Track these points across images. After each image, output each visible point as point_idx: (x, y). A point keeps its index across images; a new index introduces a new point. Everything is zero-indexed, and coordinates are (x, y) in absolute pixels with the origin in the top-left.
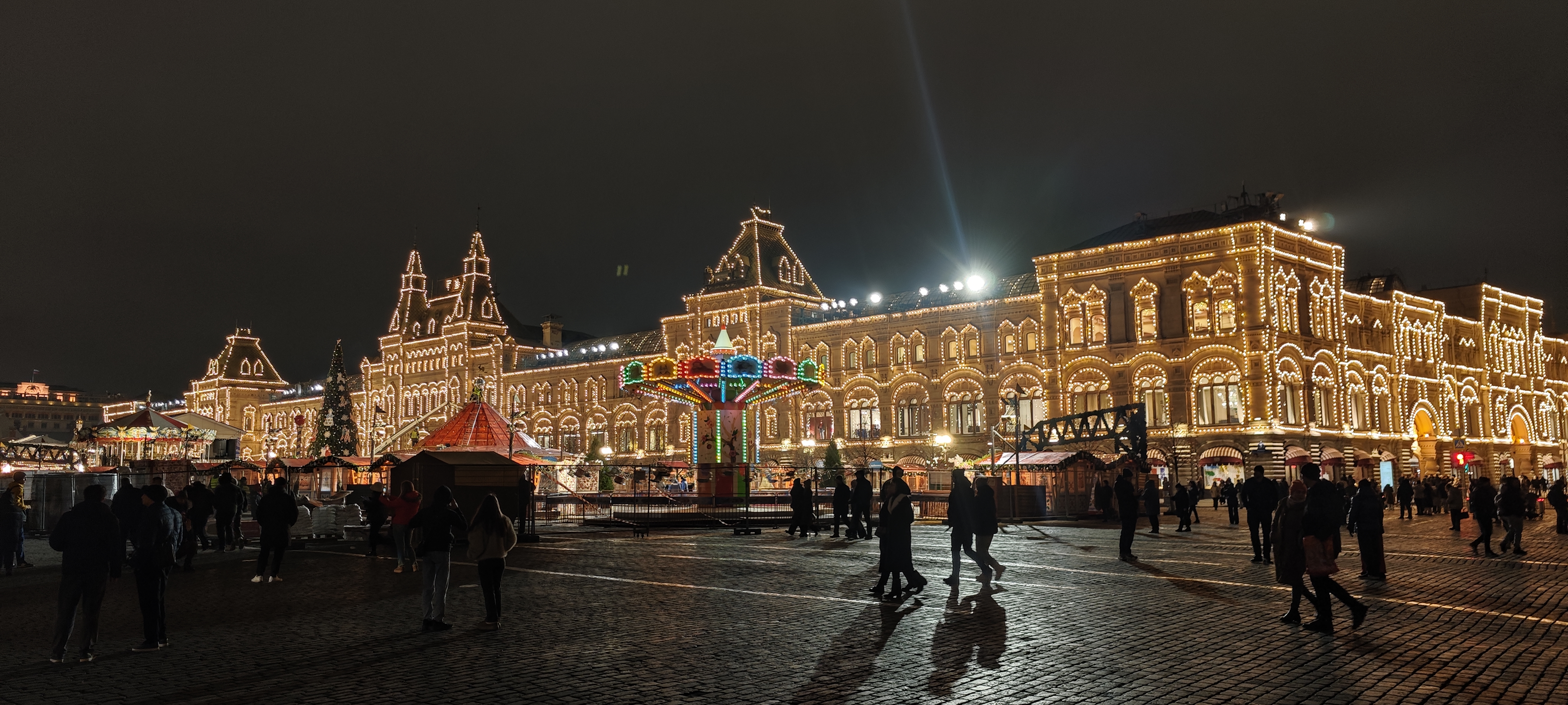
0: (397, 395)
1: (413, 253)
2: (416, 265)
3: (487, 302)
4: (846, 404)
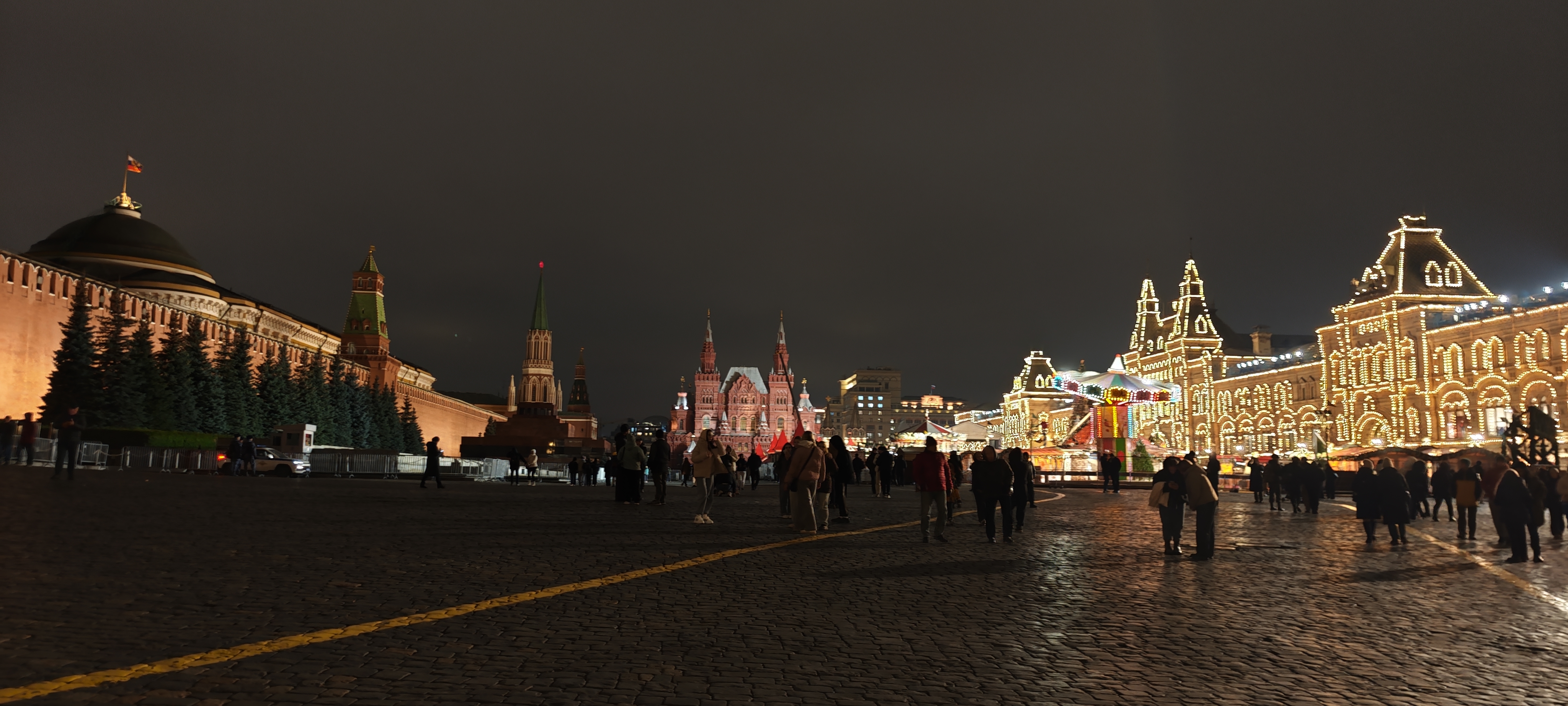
1: (1146, 281)
2: (1149, 291)
3: (1201, 320)
4: (1480, 403)
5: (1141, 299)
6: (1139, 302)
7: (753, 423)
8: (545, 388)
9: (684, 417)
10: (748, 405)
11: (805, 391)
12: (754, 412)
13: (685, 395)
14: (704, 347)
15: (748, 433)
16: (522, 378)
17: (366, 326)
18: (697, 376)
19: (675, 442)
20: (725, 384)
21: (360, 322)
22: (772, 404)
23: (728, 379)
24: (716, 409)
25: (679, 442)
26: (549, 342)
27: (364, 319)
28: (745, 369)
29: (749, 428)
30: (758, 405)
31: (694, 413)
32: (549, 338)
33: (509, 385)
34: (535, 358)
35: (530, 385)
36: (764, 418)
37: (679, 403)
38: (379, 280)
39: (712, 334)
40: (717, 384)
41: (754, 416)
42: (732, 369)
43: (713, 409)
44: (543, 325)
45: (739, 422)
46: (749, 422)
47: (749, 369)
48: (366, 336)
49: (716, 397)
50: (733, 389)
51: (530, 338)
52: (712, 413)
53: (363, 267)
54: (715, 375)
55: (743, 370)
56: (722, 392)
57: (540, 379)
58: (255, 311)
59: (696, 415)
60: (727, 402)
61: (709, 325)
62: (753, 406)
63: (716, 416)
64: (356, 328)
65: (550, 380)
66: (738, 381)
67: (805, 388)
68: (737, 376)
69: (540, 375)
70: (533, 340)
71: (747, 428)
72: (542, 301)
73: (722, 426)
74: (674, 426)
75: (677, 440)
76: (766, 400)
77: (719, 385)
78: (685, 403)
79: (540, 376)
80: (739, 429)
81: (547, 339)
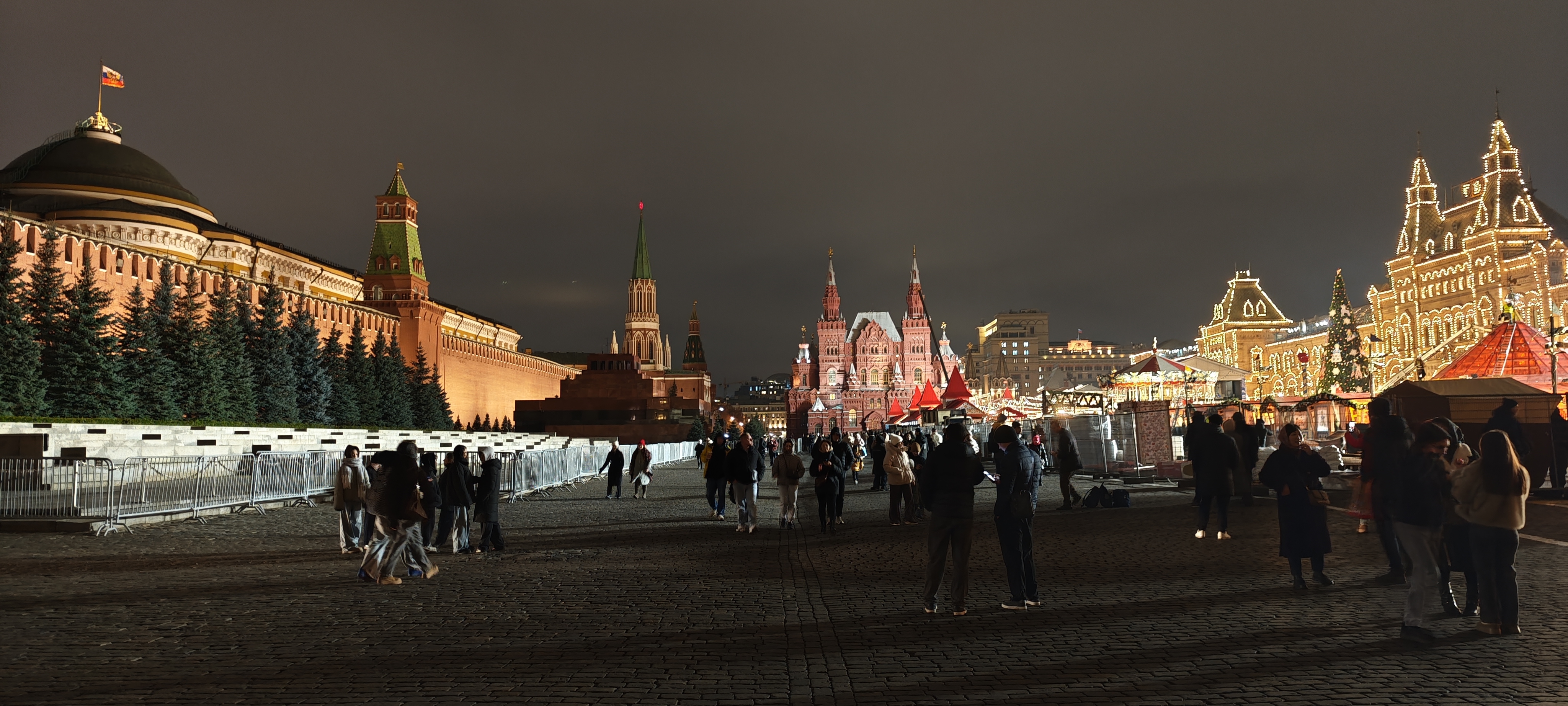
0: (1413, 323)
1: (1417, 162)
2: (1422, 175)
3: (1519, 203)
5: (1411, 185)
6: (1408, 190)
7: (885, 376)
8: (651, 344)
9: (807, 372)
10: (880, 355)
11: (944, 337)
12: (887, 363)
13: (806, 346)
14: (827, 291)
15: (880, 387)
16: (625, 333)
17: (394, 264)
18: (819, 325)
19: (798, 399)
20: (851, 333)
21: (386, 260)
22: (907, 353)
23: (855, 326)
24: (843, 360)
25: (803, 400)
26: (653, 293)
27: (392, 255)
28: (874, 314)
29: (881, 381)
30: (890, 355)
31: (818, 366)
32: (653, 288)
33: (612, 342)
34: (638, 311)
35: (634, 342)
36: (898, 370)
37: (800, 356)
38: (409, 206)
39: (835, 276)
40: (842, 332)
41: (886, 367)
42: (859, 314)
43: (839, 361)
44: (646, 274)
45: (869, 374)
46: (881, 374)
47: (878, 314)
48: (394, 277)
49: (842, 347)
50: (861, 337)
51: (632, 289)
52: (838, 366)
53: (388, 190)
54: (840, 323)
55: (871, 316)
56: (848, 341)
57: (645, 335)
58: (250, 249)
59: (821, 369)
60: (854, 353)
61: (831, 266)
62: (885, 356)
63: (843, 369)
64: (382, 268)
65: (656, 335)
66: (867, 328)
67: (944, 333)
68: (865, 323)
69: (645, 329)
70: (635, 291)
71: (879, 382)
72: (644, 246)
73: (851, 380)
74: (797, 382)
75: (800, 397)
76: (900, 349)
77: (845, 334)
78: (807, 354)
79: (645, 331)
80: (869, 383)
81: (651, 289)
